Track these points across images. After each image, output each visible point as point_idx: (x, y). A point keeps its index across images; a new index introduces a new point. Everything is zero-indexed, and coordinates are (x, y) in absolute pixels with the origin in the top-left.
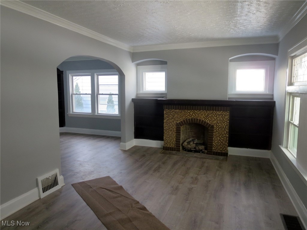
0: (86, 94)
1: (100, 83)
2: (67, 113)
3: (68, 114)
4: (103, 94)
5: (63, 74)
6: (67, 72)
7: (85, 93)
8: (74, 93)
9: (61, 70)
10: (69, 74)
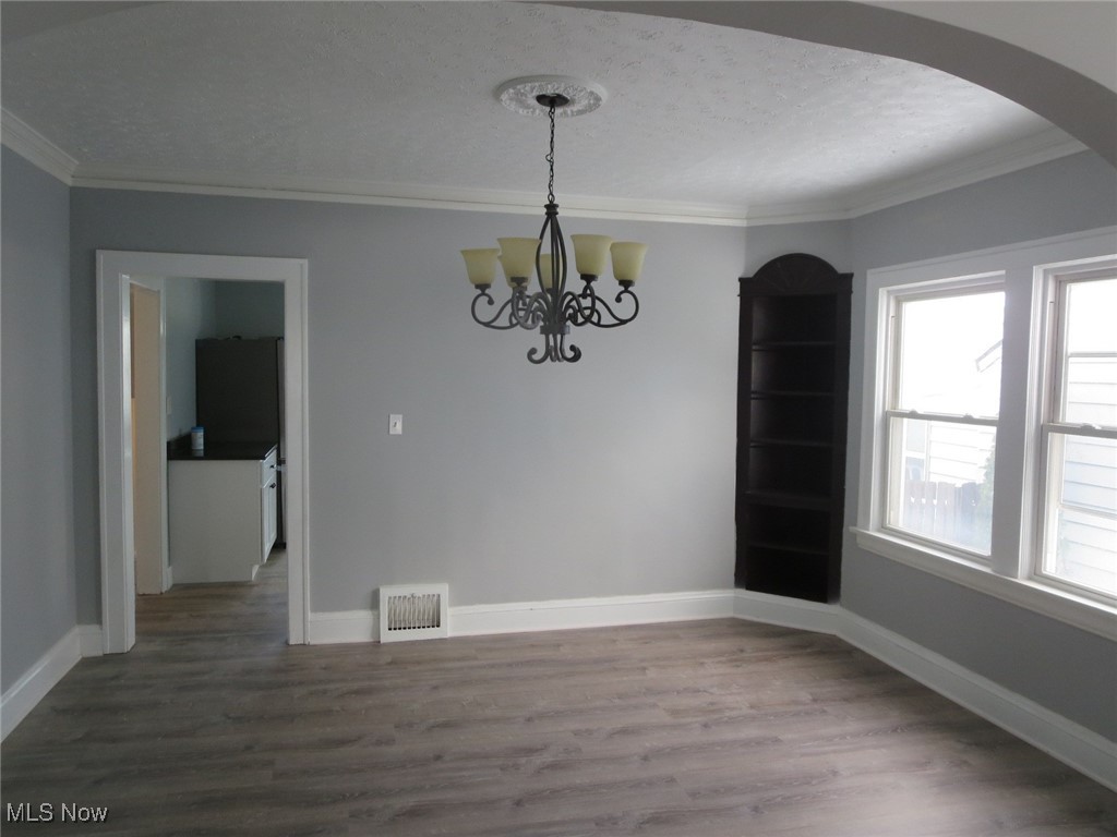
0: (969, 419)
2: (852, 529)
3: (856, 536)
6: (872, 276)
7: (960, 412)
8: (902, 408)
9: (841, 268)
10: (880, 290)
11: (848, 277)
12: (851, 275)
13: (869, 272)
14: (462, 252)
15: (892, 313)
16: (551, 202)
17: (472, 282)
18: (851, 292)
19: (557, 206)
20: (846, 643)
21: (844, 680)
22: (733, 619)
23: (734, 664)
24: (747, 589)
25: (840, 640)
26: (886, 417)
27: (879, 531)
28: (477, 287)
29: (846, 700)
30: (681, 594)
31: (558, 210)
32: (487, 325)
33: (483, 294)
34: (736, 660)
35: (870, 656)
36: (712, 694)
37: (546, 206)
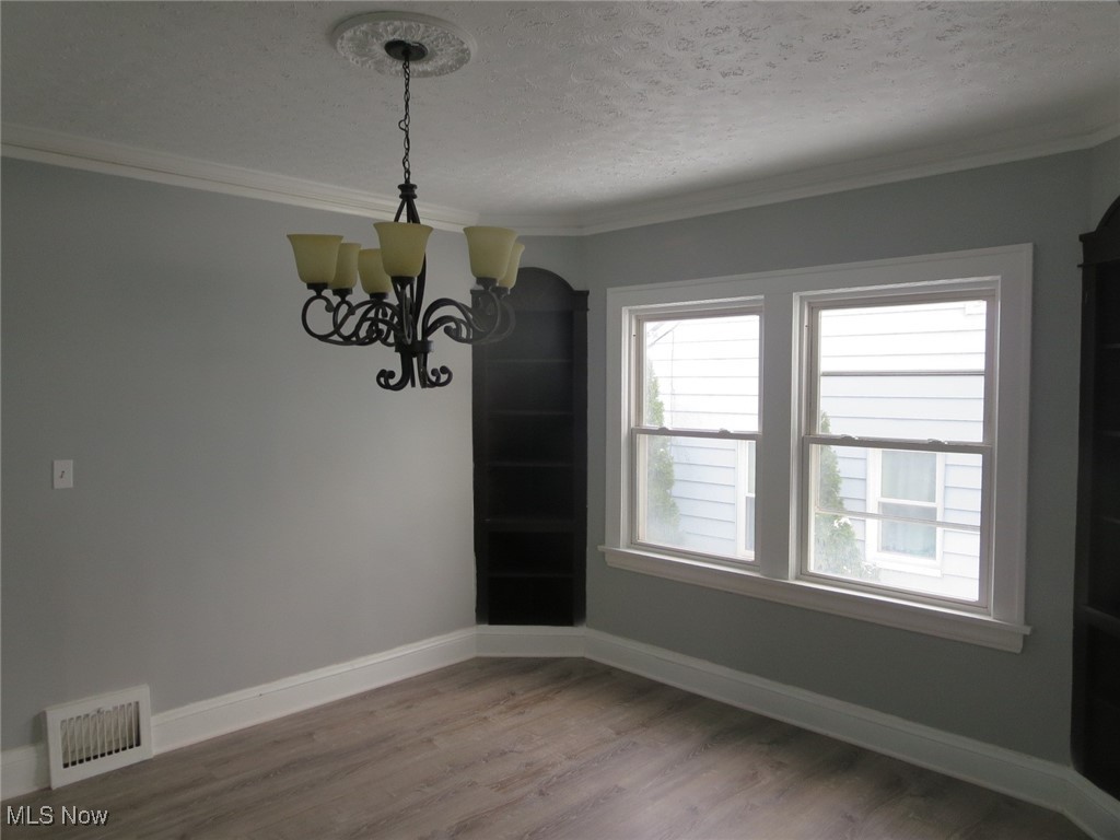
0: (724, 435)
1: (825, 365)
2: (600, 548)
3: (603, 554)
4: (847, 441)
5: (585, 309)
6: (613, 294)
7: (716, 427)
8: (646, 424)
9: (577, 286)
10: (623, 308)
11: (585, 294)
12: (587, 293)
13: (610, 291)
14: (289, 236)
15: (634, 333)
16: (407, 180)
17: (303, 279)
18: (587, 310)
19: (414, 186)
20: (599, 664)
21: (626, 704)
22: (477, 659)
23: (517, 710)
24: (491, 623)
25: (591, 661)
26: (633, 434)
27: (629, 547)
28: (310, 286)
29: (643, 725)
30: (425, 641)
31: (416, 192)
32: (324, 338)
33: (319, 296)
34: (515, 707)
35: (629, 673)
36: (520, 753)
37: (400, 187)
